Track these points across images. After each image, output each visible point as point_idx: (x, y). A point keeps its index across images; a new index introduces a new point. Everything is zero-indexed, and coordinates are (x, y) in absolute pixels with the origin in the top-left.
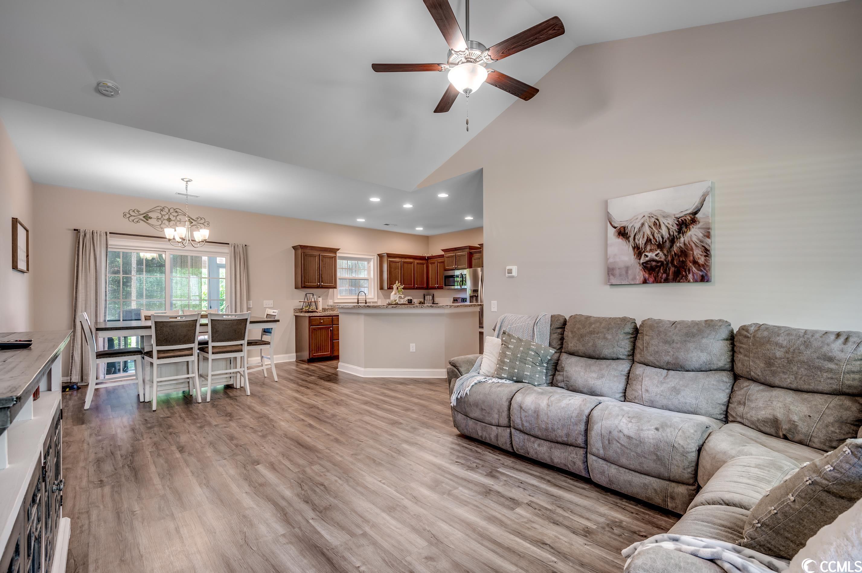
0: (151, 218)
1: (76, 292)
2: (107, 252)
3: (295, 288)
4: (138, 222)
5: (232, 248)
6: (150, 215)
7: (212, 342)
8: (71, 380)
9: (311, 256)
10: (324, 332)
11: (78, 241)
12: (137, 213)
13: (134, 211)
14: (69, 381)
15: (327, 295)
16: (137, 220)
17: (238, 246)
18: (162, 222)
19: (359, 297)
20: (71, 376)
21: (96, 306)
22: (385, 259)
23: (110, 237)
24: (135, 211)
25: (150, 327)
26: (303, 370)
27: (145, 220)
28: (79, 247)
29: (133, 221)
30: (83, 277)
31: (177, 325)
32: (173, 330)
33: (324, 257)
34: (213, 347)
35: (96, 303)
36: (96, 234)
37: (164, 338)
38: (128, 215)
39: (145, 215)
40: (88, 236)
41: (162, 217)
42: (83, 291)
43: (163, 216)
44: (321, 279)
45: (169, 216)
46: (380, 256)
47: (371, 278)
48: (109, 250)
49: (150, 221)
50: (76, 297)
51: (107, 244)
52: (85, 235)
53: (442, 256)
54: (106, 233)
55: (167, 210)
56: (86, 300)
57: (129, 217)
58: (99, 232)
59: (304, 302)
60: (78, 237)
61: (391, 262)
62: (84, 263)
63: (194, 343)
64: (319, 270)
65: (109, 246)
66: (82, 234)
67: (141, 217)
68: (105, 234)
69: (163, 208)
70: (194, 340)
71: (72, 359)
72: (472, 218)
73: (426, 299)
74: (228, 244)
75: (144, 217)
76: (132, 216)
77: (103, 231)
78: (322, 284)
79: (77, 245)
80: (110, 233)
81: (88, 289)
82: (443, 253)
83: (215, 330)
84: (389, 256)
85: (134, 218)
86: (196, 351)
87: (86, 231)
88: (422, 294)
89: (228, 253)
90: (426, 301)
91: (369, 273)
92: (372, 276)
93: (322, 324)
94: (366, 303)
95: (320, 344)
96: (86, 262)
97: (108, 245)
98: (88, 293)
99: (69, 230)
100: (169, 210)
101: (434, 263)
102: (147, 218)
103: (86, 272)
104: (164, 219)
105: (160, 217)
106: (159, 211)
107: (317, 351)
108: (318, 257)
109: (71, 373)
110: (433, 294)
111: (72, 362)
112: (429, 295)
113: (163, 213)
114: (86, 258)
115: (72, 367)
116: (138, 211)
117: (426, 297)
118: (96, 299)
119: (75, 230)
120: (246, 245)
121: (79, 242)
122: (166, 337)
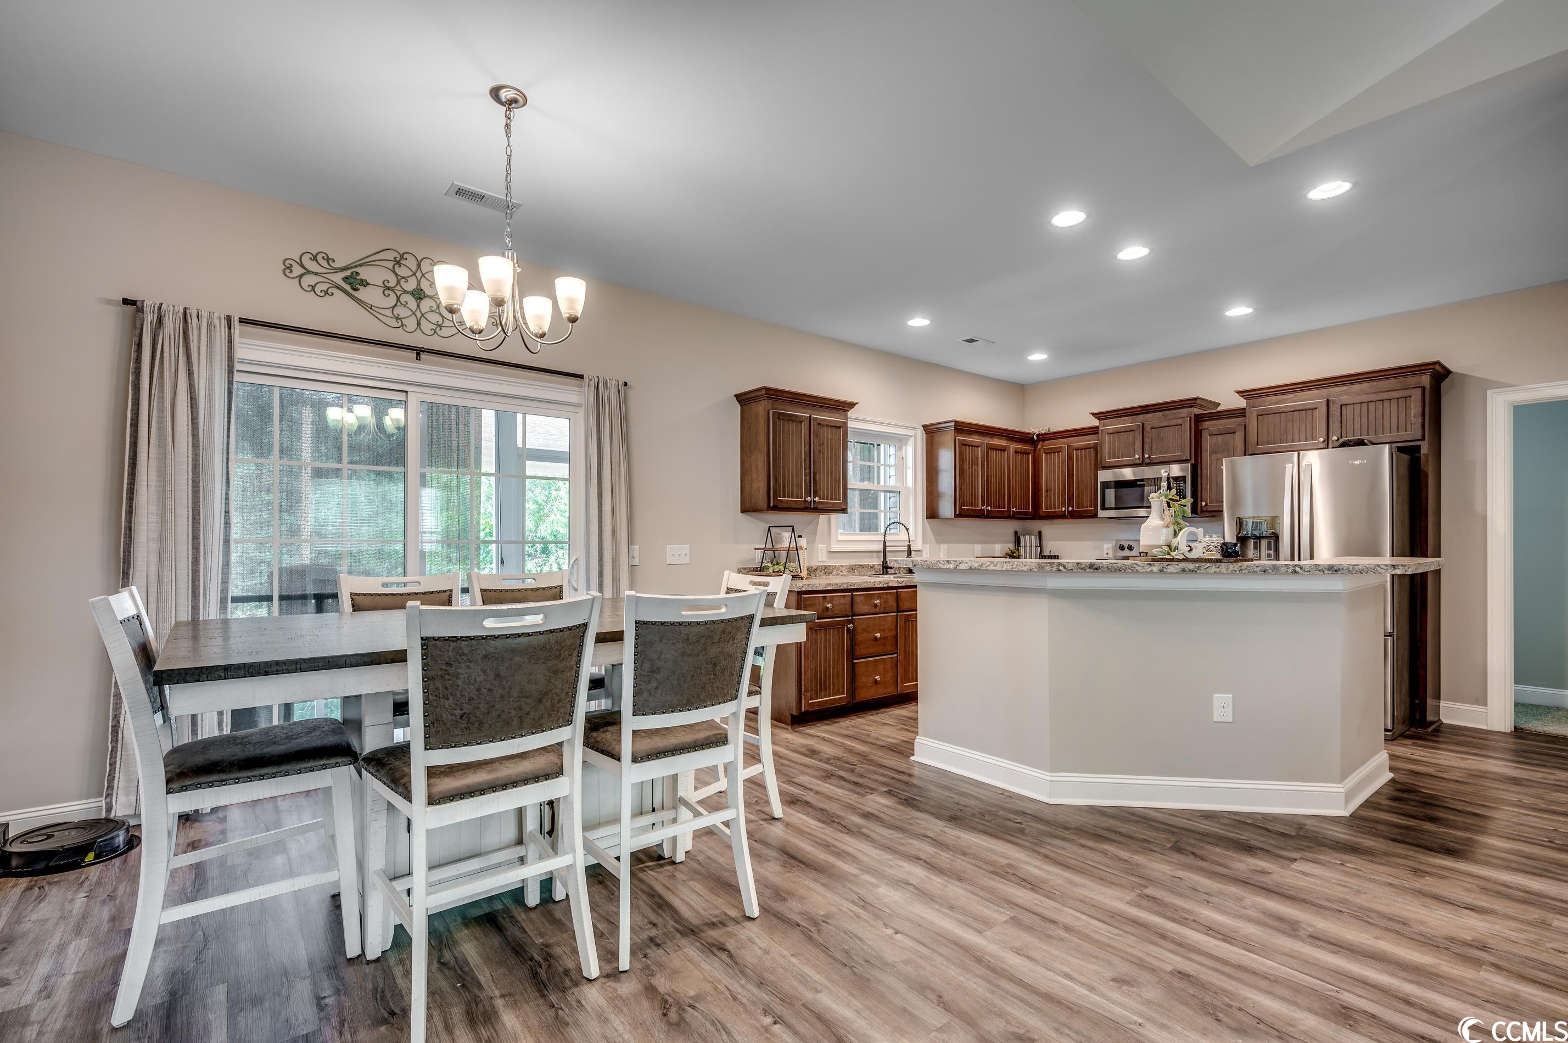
0: (365, 283)
1: (130, 512)
2: (230, 383)
3: (743, 511)
4: (326, 292)
5: (592, 388)
6: (365, 273)
7: (635, 714)
8: (109, 809)
9: (791, 419)
10: (832, 635)
11: (136, 339)
12: (324, 263)
13: (315, 258)
14: (104, 815)
15: (815, 533)
16: (325, 287)
17: (605, 383)
18: (398, 298)
19: (888, 538)
20: (109, 795)
21: (196, 560)
22: (949, 437)
23: (240, 336)
24: (319, 258)
25: (399, 657)
26: (796, 751)
27: (348, 288)
28: (138, 360)
29: (313, 288)
30: (153, 463)
31: (513, 650)
32: (498, 676)
33: (821, 424)
34: (635, 732)
35: (196, 548)
36: (195, 320)
37: (458, 712)
38: (297, 270)
39: (348, 273)
40: (169, 325)
41: (398, 283)
42: (153, 509)
43: (402, 281)
44: (813, 486)
45: (419, 283)
46: (932, 432)
47: (906, 487)
48: (237, 377)
49: (363, 294)
50: (129, 529)
51: (231, 358)
52: (160, 321)
53: (1094, 431)
54: (229, 319)
55: (412, 263)
56: (162, 540)
57: (301, 276)
58: (205, 314)
59: (765, 550)
60: (138, 325)
61: (964, 444)
62: (155, 414)
63: (569, 722)
64: (808, 458)
65: (238, 366)
66: (149, 318)
67: (338, 278)
68: (224, 322)
69: (402, 257)
70: (571, 714)
71: (115, 740)
72: (1250, 310)
73: (1022, 544)
74: (581, 377)
75: (346, 279)
76: (308, 272)
77: (220, 313)
78: (817, 499)
79: (133, 355)
80: (242, 321)
81: (169, 502)
82: (1096, 422)
83: (647, 666)
84: (961, 428)
85: (318, 279)
86: (576, 755)
87: (164, 307)
88: (1011, 532)
89: (578, 405)
90: (1022, 551)
91: (901, 475)
92: (910, 483)
93: (829, 613)
94: (909, 553)
95: (825, 671)
96: (161, 410)
97: (236, 360)
98: (169, 516)
99: (108, 302)
100: (419, 265)
101: (1058, 451)
102: (354, 282)
103: (161, 444)
104: (405, 292)
105: (392, 283)
106: (390, 265)
107: (816, 691)
108: (807, 422)
109: (110, 787)
110: (1040, 533)
111: (114, 750)
112: (1030, 535)
113: (402, 271)
114: (162, 399)
115: (113, 764)
116: (328, 260)
117: (1022, 538)
118: (196, 537)
119: (126, 302)
120: (626, 384)
121: (139, 345)
122: (467, 708)
